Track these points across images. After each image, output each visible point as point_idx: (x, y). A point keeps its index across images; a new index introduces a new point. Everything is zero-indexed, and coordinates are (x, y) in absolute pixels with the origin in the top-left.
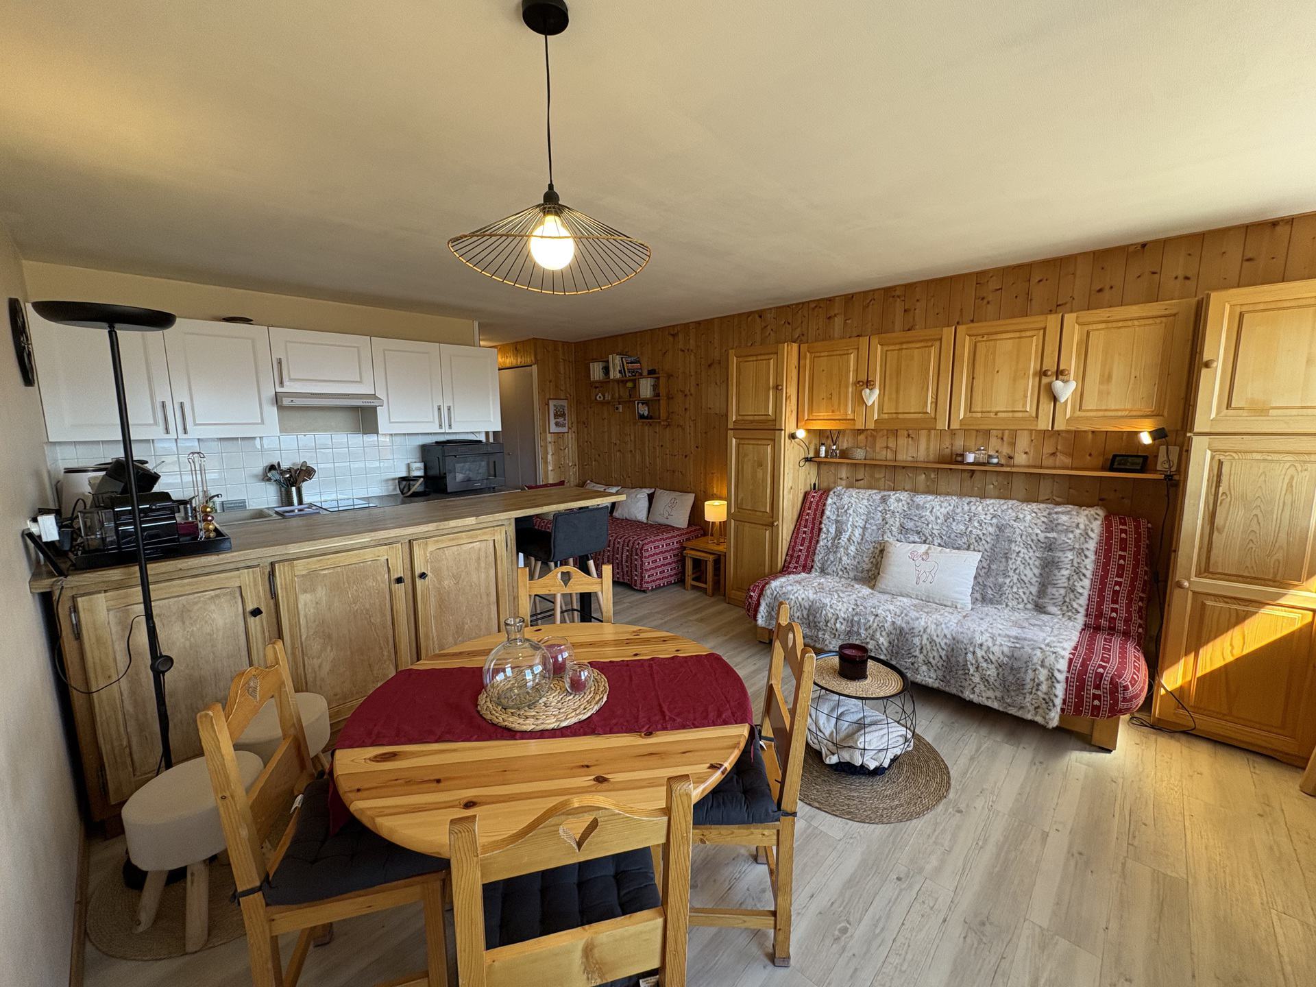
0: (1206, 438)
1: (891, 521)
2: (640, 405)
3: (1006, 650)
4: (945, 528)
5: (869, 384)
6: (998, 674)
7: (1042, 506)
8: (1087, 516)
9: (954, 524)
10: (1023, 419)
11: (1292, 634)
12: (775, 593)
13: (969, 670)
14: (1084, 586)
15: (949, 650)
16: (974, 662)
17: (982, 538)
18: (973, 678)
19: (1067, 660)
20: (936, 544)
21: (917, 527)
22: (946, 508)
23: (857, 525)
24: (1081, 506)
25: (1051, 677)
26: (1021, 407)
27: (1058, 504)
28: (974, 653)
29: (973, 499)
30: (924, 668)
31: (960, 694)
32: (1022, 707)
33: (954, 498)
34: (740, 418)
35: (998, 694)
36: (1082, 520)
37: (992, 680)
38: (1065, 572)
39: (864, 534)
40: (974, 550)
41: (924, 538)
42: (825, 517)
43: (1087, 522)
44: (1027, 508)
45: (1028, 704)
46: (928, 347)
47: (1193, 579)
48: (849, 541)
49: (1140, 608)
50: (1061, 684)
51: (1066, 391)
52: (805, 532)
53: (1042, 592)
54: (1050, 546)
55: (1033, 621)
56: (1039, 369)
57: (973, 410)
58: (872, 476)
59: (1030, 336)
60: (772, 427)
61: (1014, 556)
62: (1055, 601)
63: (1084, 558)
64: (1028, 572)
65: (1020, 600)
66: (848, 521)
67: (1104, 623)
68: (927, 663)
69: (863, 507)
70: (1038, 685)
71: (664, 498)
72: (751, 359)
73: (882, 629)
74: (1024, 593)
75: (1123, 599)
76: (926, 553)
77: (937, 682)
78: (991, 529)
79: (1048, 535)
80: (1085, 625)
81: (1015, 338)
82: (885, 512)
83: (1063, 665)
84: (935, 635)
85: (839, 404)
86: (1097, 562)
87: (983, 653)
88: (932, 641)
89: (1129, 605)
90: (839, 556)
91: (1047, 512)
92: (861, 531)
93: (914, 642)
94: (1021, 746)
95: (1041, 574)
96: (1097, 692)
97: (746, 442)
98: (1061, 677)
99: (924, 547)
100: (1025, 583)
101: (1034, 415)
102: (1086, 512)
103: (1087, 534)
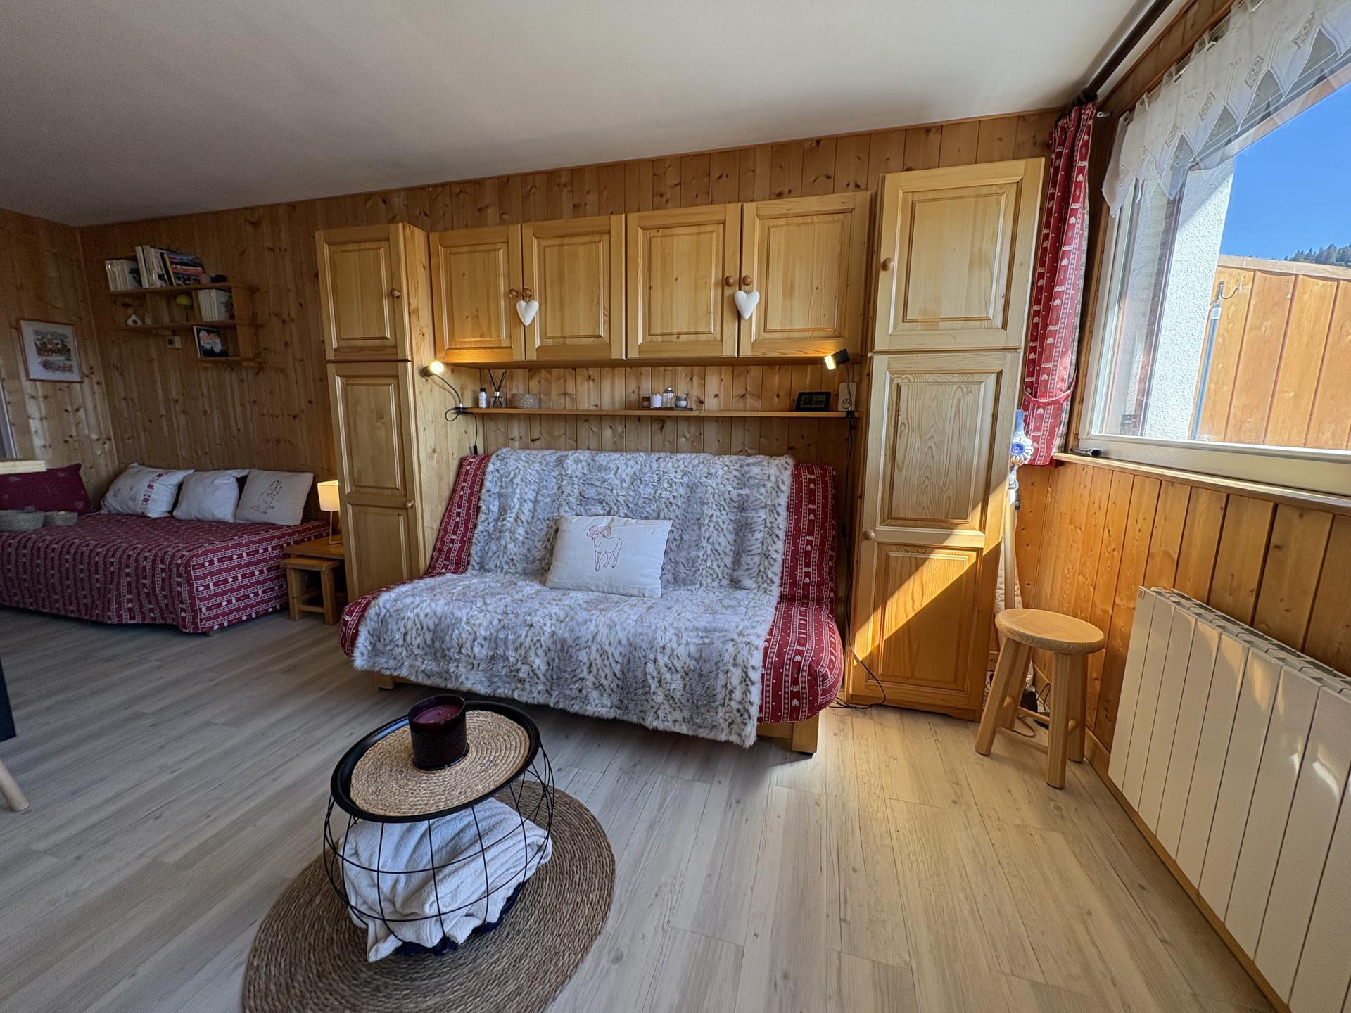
0: (885, 357)
1: (568, 490)
2: (203, 334)
3: (692, 649)
4: (631, 493)
5: (525, 295)
6: (685, 686)
7: (734, 458)
8: (777, 465)
9: (642, 486)
10: (707, 343)
11: (961, 577)
12: (384, 611)
13: (650, 687)
14: (778, 549)
15: (625, 662)
16: (655, 674)
17: (673, 502)
18: (654, 697)
19: (762, 651)
20: (622, 515)
21: (599, 494)
22: (632, 467)
23: (526, 498)
24: (771, 456)
25: (746, 679)
26: (704, 326)
27: (750, 455)
28: (655, 661)
29: (662, 455)
30: (595, 694)
31: (642, 722)
32: (714, 726)
33: (642, 454)
34: (344, 343)
35: (686, 714)
36: (773, 471)
37: (677, 695)
38: (759, 536)
39: (535, 510)
40: (665, 518)
41: (608, 509)
42: (484, 491)
43: (778, 473)
44: (719, 461)
45: (721, 721)
46: (595, 242)
47: (879, 528)
48: (516, 521)
49: (831, 568)
50: (757, 685)
51: (750, 302)
52: (458, 515)
53: (737, 563)
54: (742, 507)
55: (727, 602)
56: (721, 277)
57: (652, 332)
58: (550, 434)
59: (709, 232)
60: (393, 358)
61: (707, 521)
62: (749, 572)
63: (776, 516)
64: (722, 540)
65: (715, 576)
66: (514, 493)
67: (798, 592)
68: (598, 686)
69: (535, 472)
70: (731, 692)
71: (261, 481)
72: (351, 247)
73: (538, 645)
74: (719, 567)
75: (814, 562)
76: (609, 528)
77: (612, 710)
78: (682, 490)
79: (740, 491)
80: (780, 597)
81: (693, 234)
82: (560, 478)
83: (757, 659)
84: (607, 643)
85: (489, 324)
86: (789, 519)
87: (666, 659)
88: (603, 653)
89: (820, 568)
90: (503, 543)
91: (739, 465)
92: (531, 505)
93: (580, 658)
94: (717, 779)
95: (735, 541)
96: (795, 689)
97: (358, 381)
98: (755, 676)
99: (606, 521)
100: (719, 554)
101: (718, 337)
102: (776, 462)
103: (778, 487)
